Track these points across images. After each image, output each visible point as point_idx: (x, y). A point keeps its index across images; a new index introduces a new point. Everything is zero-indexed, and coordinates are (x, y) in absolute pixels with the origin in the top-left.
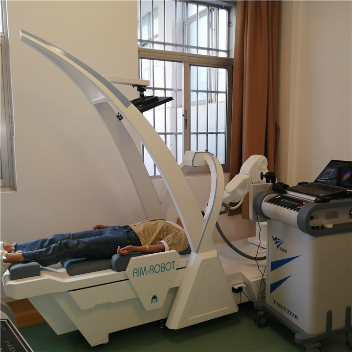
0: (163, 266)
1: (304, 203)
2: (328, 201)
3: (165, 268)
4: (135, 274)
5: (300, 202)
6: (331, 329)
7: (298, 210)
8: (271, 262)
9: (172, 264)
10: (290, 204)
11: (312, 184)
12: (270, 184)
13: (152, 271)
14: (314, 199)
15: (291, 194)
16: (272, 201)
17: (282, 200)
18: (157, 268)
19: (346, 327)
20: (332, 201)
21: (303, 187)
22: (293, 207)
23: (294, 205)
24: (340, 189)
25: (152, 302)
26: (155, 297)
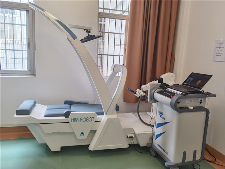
0: (87, 119)
1: (175, 94)
2: (187, 94)
3: (89, 120)
4: (73, 121)
5: (173, 94)
6: (185, 161)
7: (171, 98)
8: (157, 124)
9: (92, 118)
10: (168, 95)
11: (180, 85)
12: (160, 83)
13: (81, 120)
14: (181, 93)
15: (169, 89)
16: (160, 93)
17: (164, 92)
18: (84, 120)
19: (193, 160)
20: (189, 95)
21: (176, 86)
22: (169, 97)
23: (170, 95)
24: (194, 89)
25: (81, 135)
26: (82, 133)
